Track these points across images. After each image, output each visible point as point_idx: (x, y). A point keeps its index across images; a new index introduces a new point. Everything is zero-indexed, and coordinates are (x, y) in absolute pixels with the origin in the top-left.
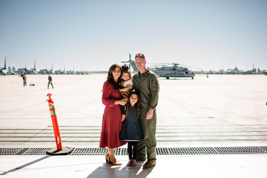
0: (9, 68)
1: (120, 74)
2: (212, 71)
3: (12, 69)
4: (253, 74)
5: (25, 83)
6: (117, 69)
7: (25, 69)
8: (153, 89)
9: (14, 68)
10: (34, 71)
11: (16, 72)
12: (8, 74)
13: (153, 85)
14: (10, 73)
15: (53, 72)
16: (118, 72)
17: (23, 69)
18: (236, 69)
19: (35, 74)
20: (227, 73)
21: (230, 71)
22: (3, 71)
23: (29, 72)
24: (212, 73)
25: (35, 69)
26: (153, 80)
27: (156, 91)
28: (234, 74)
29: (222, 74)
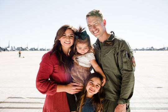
0: (12, 47)
1: (72, 41)
2: (137, 49)
3: (13, 48)
4: (163, 50)
5: (20, 56)
6: (68, 33)
7: (22, 48)
8: (125, 67)
9: (14, 47)
10: (27, 49)
11: (16, 49)
12: (11, 50)
13: (124, 60)
14: (12, 50)
15: (39, 49)
16: (70, 37)
17: (20, 48)
18: (152, 47)
19: (28, 50)
20: (147, 50)
21: (148, 49)
22: (7, 49)
23: (23, 50)
24: (137, 50)
25: (27, 48)
26: (122, 51)
27: (131, 70)
28: (151, 50)
29: (143, 50)
